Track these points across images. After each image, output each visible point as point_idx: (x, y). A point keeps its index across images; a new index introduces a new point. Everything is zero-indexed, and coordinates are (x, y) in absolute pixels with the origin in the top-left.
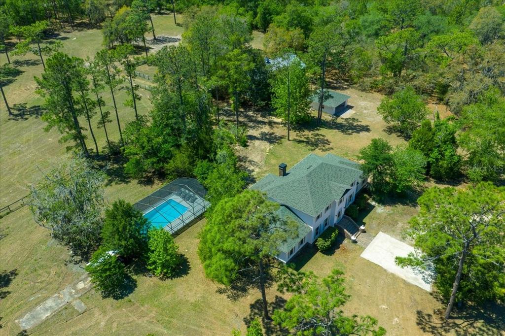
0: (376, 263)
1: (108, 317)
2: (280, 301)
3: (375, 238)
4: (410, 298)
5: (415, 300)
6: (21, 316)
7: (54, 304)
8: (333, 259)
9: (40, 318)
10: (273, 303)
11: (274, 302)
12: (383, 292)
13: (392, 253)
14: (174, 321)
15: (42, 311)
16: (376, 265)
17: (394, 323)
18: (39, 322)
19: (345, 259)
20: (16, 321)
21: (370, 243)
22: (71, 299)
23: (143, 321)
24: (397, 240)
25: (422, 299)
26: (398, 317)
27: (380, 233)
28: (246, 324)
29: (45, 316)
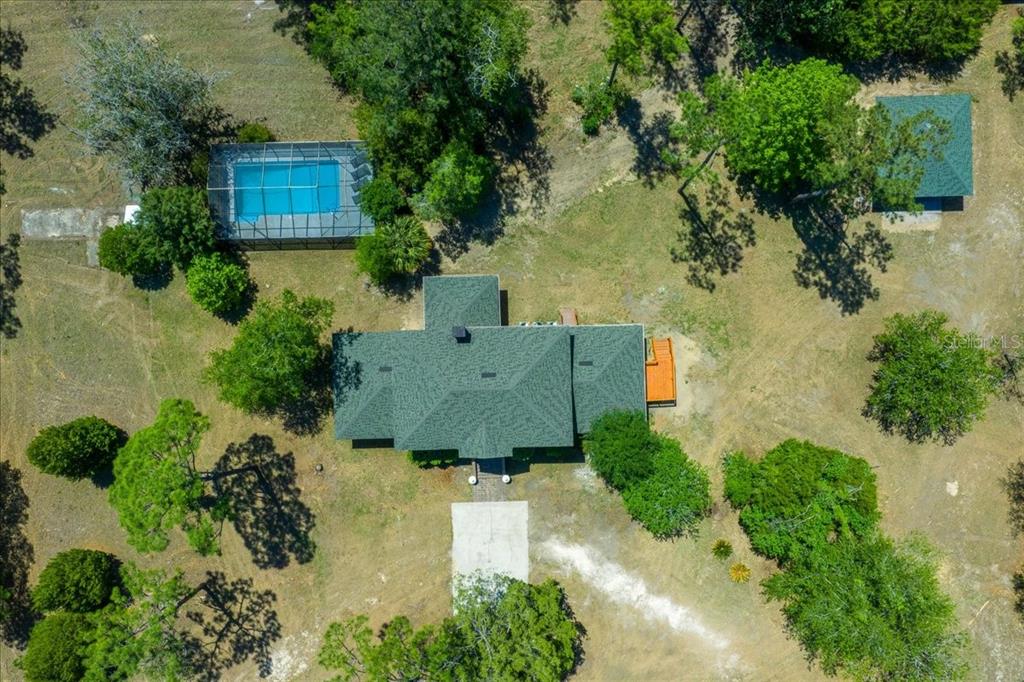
0: (454, 531)
1: (110, 300)
2: (287, 462)
3: (507, 503)
4: (424, 600)
5: (424, 606)
6: (30, 208)
7: (70, 224)
8: (417, 475)
9: (47, 231)
10: (278, 455)
11: (282, 455)
12: (407, 565)
13: (492, 539)
14: (169, 373)
15: (53, 223)
16: (452, 532)
17: (367, 600)
18: (41, 237)
19: (430, 489)
20: (23, 211)
21: (490, 500)
22: (90, 235)
23: (139, 342)
24: (526, 532)
25: (432, 613)
26: (380, 601)
27: (526, 503)
28: (227, 451)
29: (54, 233)
